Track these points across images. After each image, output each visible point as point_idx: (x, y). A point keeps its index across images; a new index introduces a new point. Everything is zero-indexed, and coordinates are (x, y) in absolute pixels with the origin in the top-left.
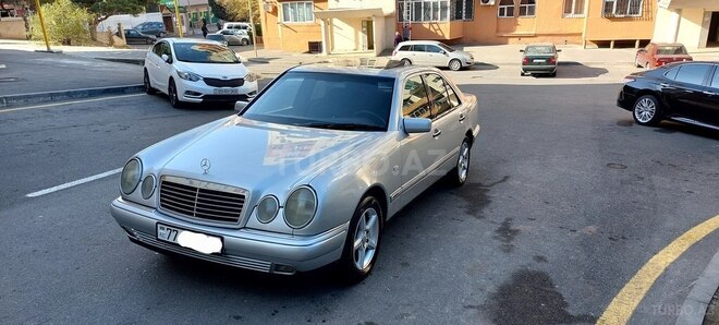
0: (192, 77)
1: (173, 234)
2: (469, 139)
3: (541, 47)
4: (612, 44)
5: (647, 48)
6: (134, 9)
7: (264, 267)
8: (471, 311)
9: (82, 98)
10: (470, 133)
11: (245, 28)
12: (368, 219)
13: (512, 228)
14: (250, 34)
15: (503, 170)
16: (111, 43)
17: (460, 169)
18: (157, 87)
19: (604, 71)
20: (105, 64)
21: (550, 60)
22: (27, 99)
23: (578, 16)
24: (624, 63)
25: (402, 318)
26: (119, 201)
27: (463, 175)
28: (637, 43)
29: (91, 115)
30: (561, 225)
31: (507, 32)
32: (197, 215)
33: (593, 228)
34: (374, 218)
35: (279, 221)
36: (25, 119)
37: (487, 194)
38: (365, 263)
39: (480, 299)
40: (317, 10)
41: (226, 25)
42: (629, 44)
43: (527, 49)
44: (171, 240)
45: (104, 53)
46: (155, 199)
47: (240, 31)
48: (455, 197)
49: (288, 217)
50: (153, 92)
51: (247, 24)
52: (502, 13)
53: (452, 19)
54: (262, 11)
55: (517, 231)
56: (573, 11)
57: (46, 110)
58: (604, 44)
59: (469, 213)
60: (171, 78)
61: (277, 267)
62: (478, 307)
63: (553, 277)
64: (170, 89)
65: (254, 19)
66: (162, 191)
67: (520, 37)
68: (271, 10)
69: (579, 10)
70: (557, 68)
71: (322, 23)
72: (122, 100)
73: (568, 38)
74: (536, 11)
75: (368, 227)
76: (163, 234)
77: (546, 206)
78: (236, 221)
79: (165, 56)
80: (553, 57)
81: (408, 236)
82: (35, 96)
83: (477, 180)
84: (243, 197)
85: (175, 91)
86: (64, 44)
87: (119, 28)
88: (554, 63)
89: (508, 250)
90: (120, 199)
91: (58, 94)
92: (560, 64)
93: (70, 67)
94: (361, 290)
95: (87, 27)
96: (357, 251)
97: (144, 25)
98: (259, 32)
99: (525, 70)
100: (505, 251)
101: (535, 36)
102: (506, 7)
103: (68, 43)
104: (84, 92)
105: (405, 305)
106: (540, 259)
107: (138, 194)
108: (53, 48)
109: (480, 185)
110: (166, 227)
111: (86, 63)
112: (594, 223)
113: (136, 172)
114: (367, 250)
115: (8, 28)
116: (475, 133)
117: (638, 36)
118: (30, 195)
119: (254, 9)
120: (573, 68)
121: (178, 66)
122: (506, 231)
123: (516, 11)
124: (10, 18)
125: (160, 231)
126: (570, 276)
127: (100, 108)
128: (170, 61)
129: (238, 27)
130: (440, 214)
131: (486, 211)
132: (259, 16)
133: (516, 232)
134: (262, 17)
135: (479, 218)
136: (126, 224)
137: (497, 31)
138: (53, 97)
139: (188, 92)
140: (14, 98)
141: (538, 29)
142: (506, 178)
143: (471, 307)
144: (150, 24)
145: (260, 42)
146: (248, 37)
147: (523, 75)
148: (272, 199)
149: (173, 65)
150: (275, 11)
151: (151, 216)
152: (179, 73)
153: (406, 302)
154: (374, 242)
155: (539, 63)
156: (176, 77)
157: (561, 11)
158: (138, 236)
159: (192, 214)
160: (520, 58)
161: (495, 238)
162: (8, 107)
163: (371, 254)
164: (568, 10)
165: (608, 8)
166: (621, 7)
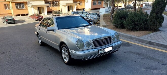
21: (13, 20)
23: (9, 9)
24: (27, 19)
32: (105, 45)
56: (7, 8)
58: (19, 15)
78: (111, 42)
88: (15, 20)
99: (7, 23)
117: (26, 13)
157: (4, 8)
164: (6, 8)
165: (17, 7)
166: (20, 7)
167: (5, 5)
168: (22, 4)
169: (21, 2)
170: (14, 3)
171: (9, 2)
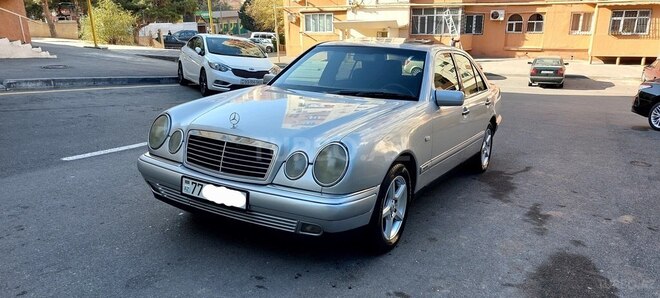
0: (222, 68)
1: (198, 188)
2: (493, 126)
3: (549, 61)
4: (618, 60)
5: (654, 64)
6: (173, 16)
7: (289, 226)
8: (510, 290)
9: (122, 85)
10: (493, 119)
11: (270, 37)
12: (397, 188)
13: (542, 213)
14: (274, 43)
15: (525, 162)
16: (151, 44)
17: (483, 156)
18: (189, 78)
19: (611, 85)
20: (145, 59)
21: (558, 72)
22: (72, 83)
23: (585, 33)
24: (629, 78)
25: (435, 290)
26: (146, 156)
27: (485, 162)
28: (643, 61)
29: (128, 98)
30: (593, 213)
31: (514, 46)
32: (223, 170)
33: (628, 218)
34: (403, 187)
35: (308, 178)
36: (69, 98)
37: (512, 181)
38: (392, 233)
39: (518, 278)
40: (336, 21)
41: (254, 34)
42: (635, 61)
43: (535, 61)
44: (195, 195)
45: (144, 51)
46: (182, 154)
47: (265, 40)
48: (477, 182)
49: (317, 175)
50: (185, 83)
51: (272, 34)
52: (510, 28)
53: (462, 33)
54: (286, 21)
55: (548, 216)
56: (580, 28)
57: (89, 93)
58: (610, 60)
59: (494, 197)
60: (203, 69)
61: (303, 227)
62: (518, 286)
63: (595, 261)
64: (201, 79)
65: (279, 29)
66: (189, 146)
67: (527, 51)
68: (294, 21)
69: (586, 28)
70: (565, 81)
71: (340, 33)
72: (157, 89)
73: (574, 54)
74: (544, 27)
75: (397, 196)
76: (188, 188)
77: (575, 195)
78: (263, 176)
79: (198, 49)
80: (561, 69)
81: (434, 214)
82: (79, 80)
83: (499, 169)
84: (272, 152)
85: (206, 81)
86: (110, 43)
87: (159, 34)
88: (562, 75)
89: (542, 233)
90: (148, 154)
91: (100, 80)
92: (567, 77)
93: (112, 60)
94: (388, 261)
95: (131, 29)
96: (384, 219)
97: (181, 32)
98: (282, 41)
99: (533, 81)
100: (538, 234)
101: (542, 51)
102: (514, 23)
103: (114, 42)
104: (123, 80)
105: (436, 279)
106: (577, 243)
107: (165, 149)
108: (99, 45)
109: (501, 172)
110: (191, 181)
111: (127, 58)
112: (628, 213)
113: (164, 129)
114: (395, 220)
115: (63, 29)
116: (499, 120)
117: (644, 54)
118: (65, 159)
119: (279, 20)
120: (579, 81)
121: (210, 57)
122: (535, 215)
123: (525, 27)
124: (66, 21)
125: (185, 185)
126: (613, 261)
127: (137, 93)
128: (202, 53)
129: (264, 37)
130: (465, 196)
131: (511, 196)
132: (283, 26)
133: (546, 217)
134: (286, 28)
135: (506, 202)
136: (151, 179)
137: (506, 45)
138: (95, 82)
139: (217, 82)
140: (61, 81)
141: (545, 44)
142: (528, 169)
143: (509, 285)
144: (186, 32)
145: (283, 50)
146: (272, 45)
147: (530, 85)
148: (301, 155)
149: (205, 56)
150: (298, 22)
151: (176, 171)
152: (210, 64)
153: (438, 275)
154: (402, 213)
155: (547, 75)
156: (207, 68)
157: (568, 28)
158: (163, 192)
159: (218, 169)
160: (528, 69)
161: (526, 221)
162: (55, 88)
163: (398, 225)
164: (575, 27)
165: (615, 26)
166: (628, 26)
167: (576, 17)
168: (642, 14)
169: (639, 7)
170: (609, 7)
171: (594, 5)
